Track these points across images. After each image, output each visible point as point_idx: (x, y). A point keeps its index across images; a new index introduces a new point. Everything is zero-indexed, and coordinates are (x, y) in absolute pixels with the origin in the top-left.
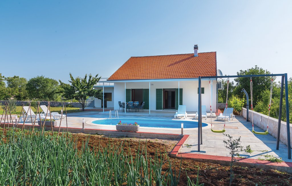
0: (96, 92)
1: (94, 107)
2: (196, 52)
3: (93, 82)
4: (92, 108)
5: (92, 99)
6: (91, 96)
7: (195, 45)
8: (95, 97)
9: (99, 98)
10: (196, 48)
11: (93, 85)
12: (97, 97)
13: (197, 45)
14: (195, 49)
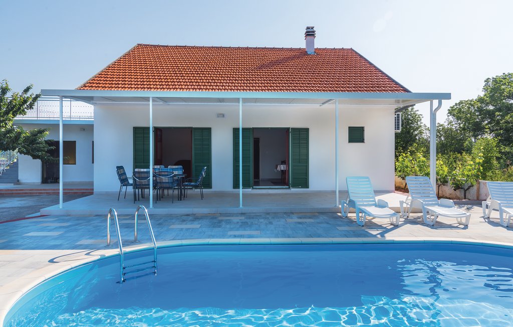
0: (27, 139)
1: (18, 182)
2: (310, 44)
3: (14, 106)
4: (10, 186)
5: (10, 159)
6: (5, 150)
7: (308, 28)
8: (21, 152)
9: (35, 157)
10: (310, 33)
11: (14, 115)
12: (27, 153)
13: (313, 28)
14: (308, 37)
